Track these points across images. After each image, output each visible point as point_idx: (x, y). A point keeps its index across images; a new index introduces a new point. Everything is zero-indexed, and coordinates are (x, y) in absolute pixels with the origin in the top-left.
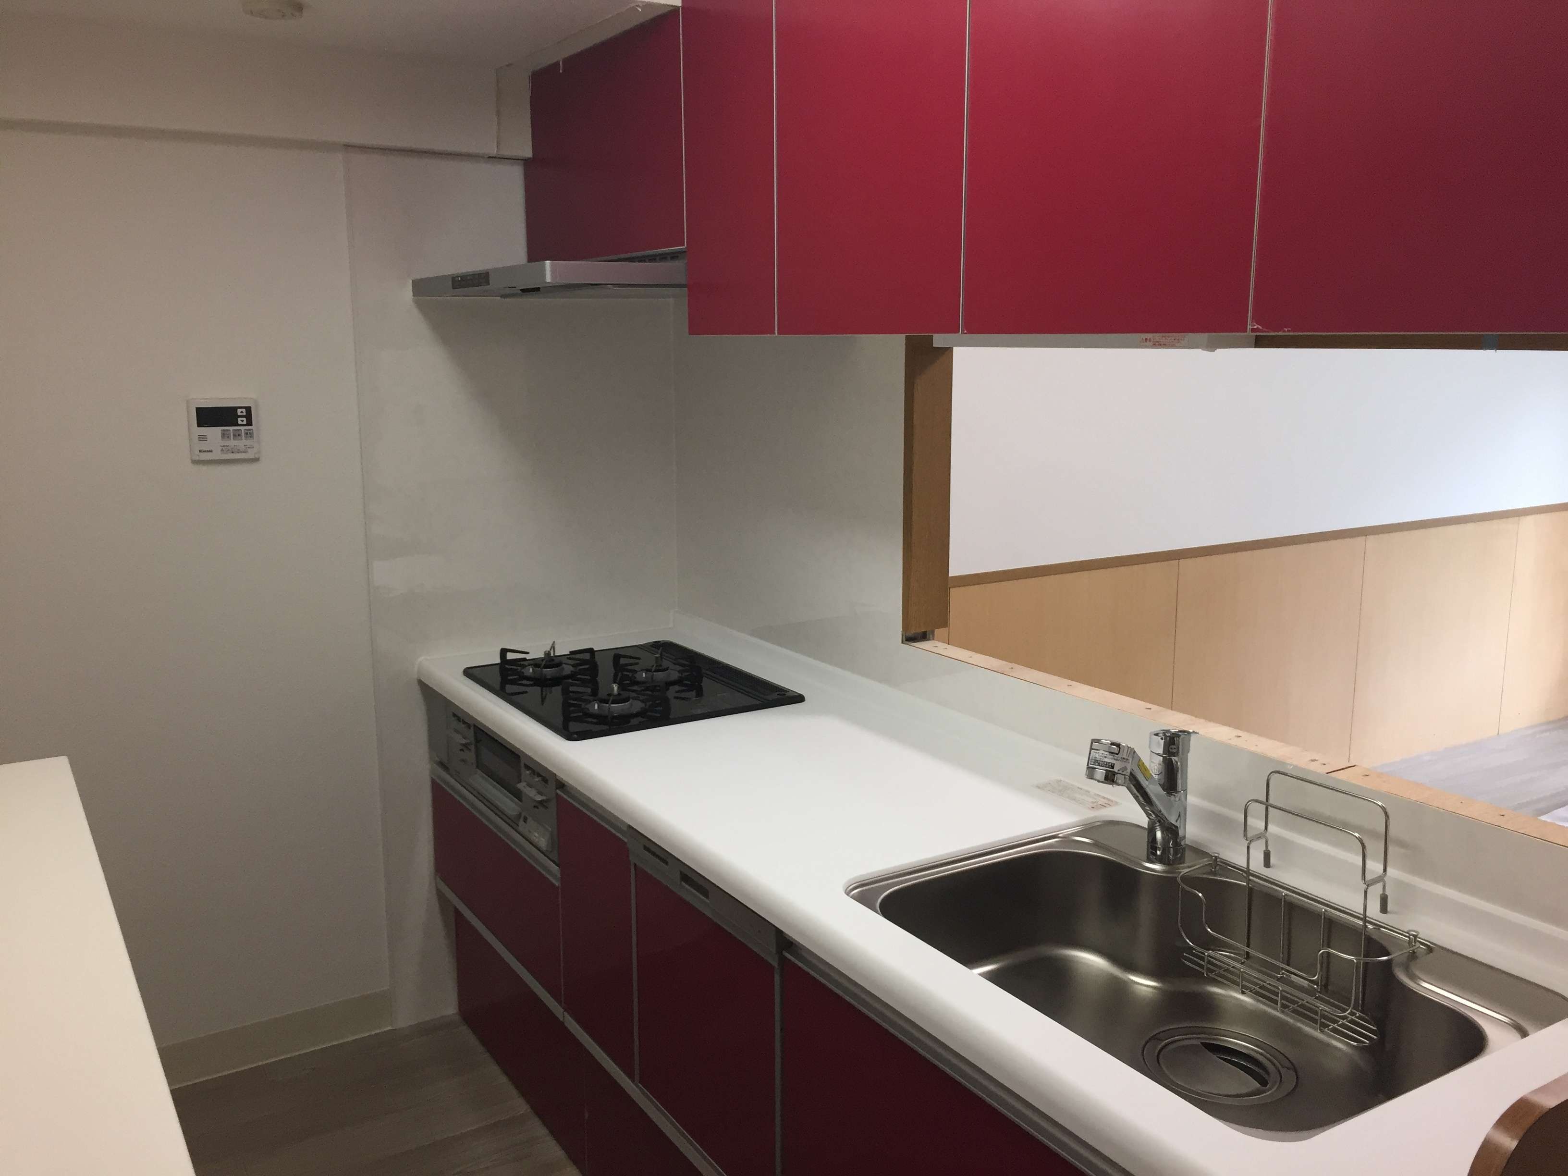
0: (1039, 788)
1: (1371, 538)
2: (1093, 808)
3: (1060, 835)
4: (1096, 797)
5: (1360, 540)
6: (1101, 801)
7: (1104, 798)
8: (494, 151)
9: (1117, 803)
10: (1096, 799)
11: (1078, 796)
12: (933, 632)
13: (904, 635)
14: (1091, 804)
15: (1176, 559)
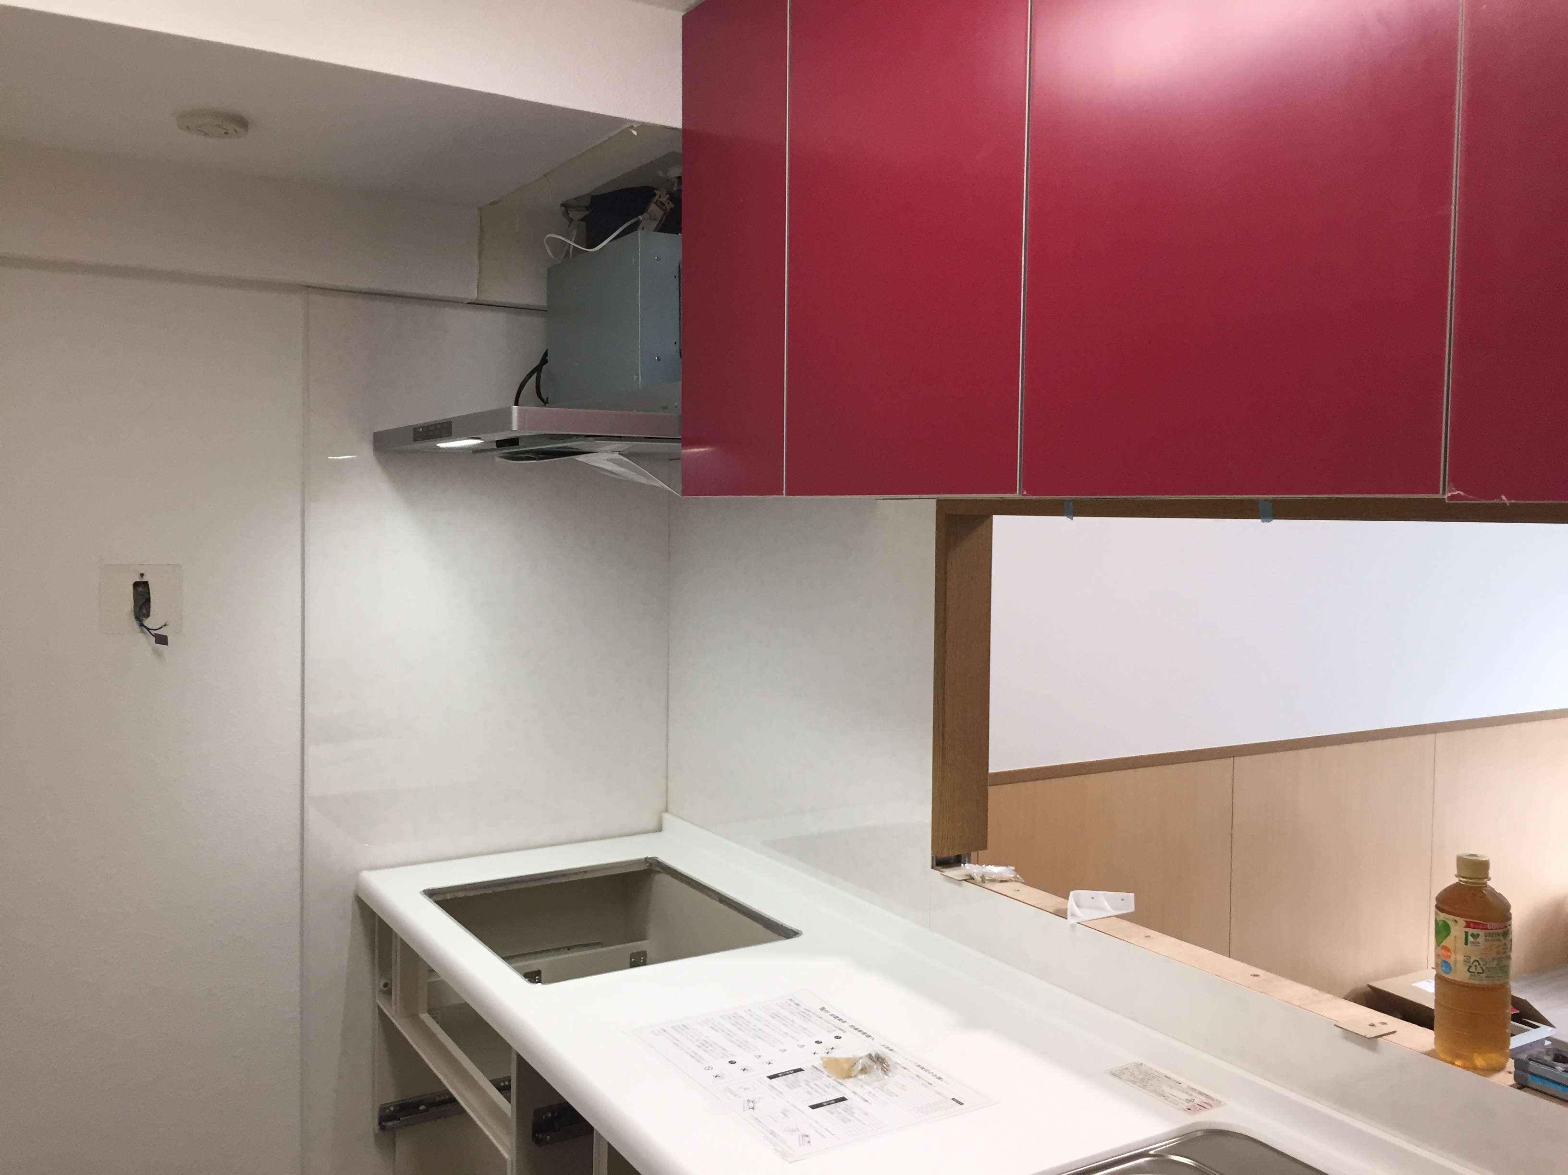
0: (1114, 1075)
1: (1441, 736)
2: (1189, 1109)
3: (1151, 1152)
4: (1191, 1092)
5: (1430, 738)
6: (1199, 1099)
7: (1201, 1093)
8: (473, 296)
9: (1219, 1103)
10: (1191, 1095)
11: (1166, 1089)
12: (969, 856)
13: (935, 858)
14: (1186, 1104)
15: (1230, 757)
